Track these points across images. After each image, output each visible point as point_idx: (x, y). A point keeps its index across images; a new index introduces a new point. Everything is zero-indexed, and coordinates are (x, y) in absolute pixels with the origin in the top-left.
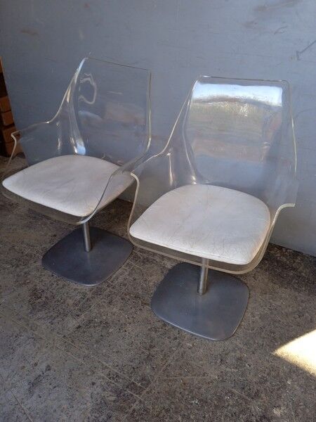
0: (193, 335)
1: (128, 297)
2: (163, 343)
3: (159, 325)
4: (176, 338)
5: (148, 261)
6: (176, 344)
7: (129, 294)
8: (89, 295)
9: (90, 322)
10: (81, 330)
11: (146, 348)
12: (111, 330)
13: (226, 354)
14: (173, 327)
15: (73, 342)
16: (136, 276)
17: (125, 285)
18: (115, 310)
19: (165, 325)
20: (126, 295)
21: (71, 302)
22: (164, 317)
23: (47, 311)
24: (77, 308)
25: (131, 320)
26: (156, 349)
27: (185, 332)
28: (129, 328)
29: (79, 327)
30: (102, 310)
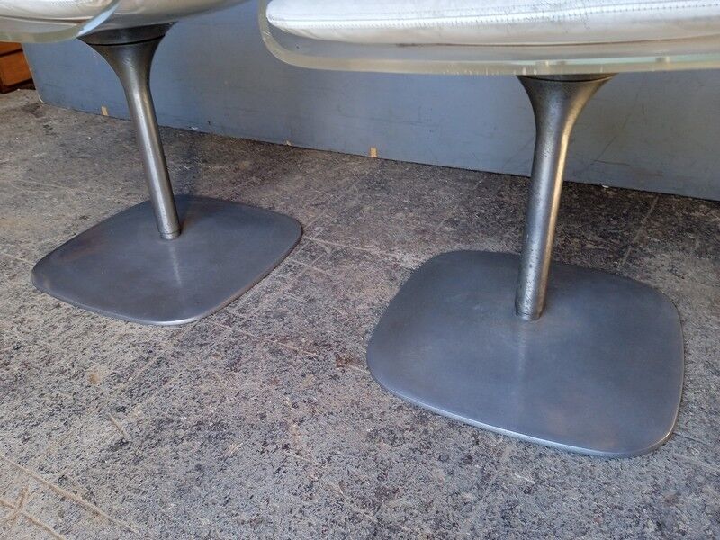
0: (528, 444)
1: (291, 345)
2: (427, 480)
3: (402, 419)
4: (469, 459)
5: (346, 256)
6: (475, 478)
7: (295, 338)
8: (168, 348)
9: (160, 425)
10: (127, 454)
11: (364, 503)
12: (233, 448)
13: (670, 502)
14: (452, 424)
15: (90, 495)
16: (315, 293)
17: (281, 316)
18: (248, 384)
19: (422, 417)
20: (285, 340)
21: (103, 372)
22: (416, 394)
23: (18, 402)
24: (122, 386)
25: (304, 411)
26: (400, 502)
27: (497, 435)
28: (300, 437)
29: (122, 443)
30: (205, 388)
